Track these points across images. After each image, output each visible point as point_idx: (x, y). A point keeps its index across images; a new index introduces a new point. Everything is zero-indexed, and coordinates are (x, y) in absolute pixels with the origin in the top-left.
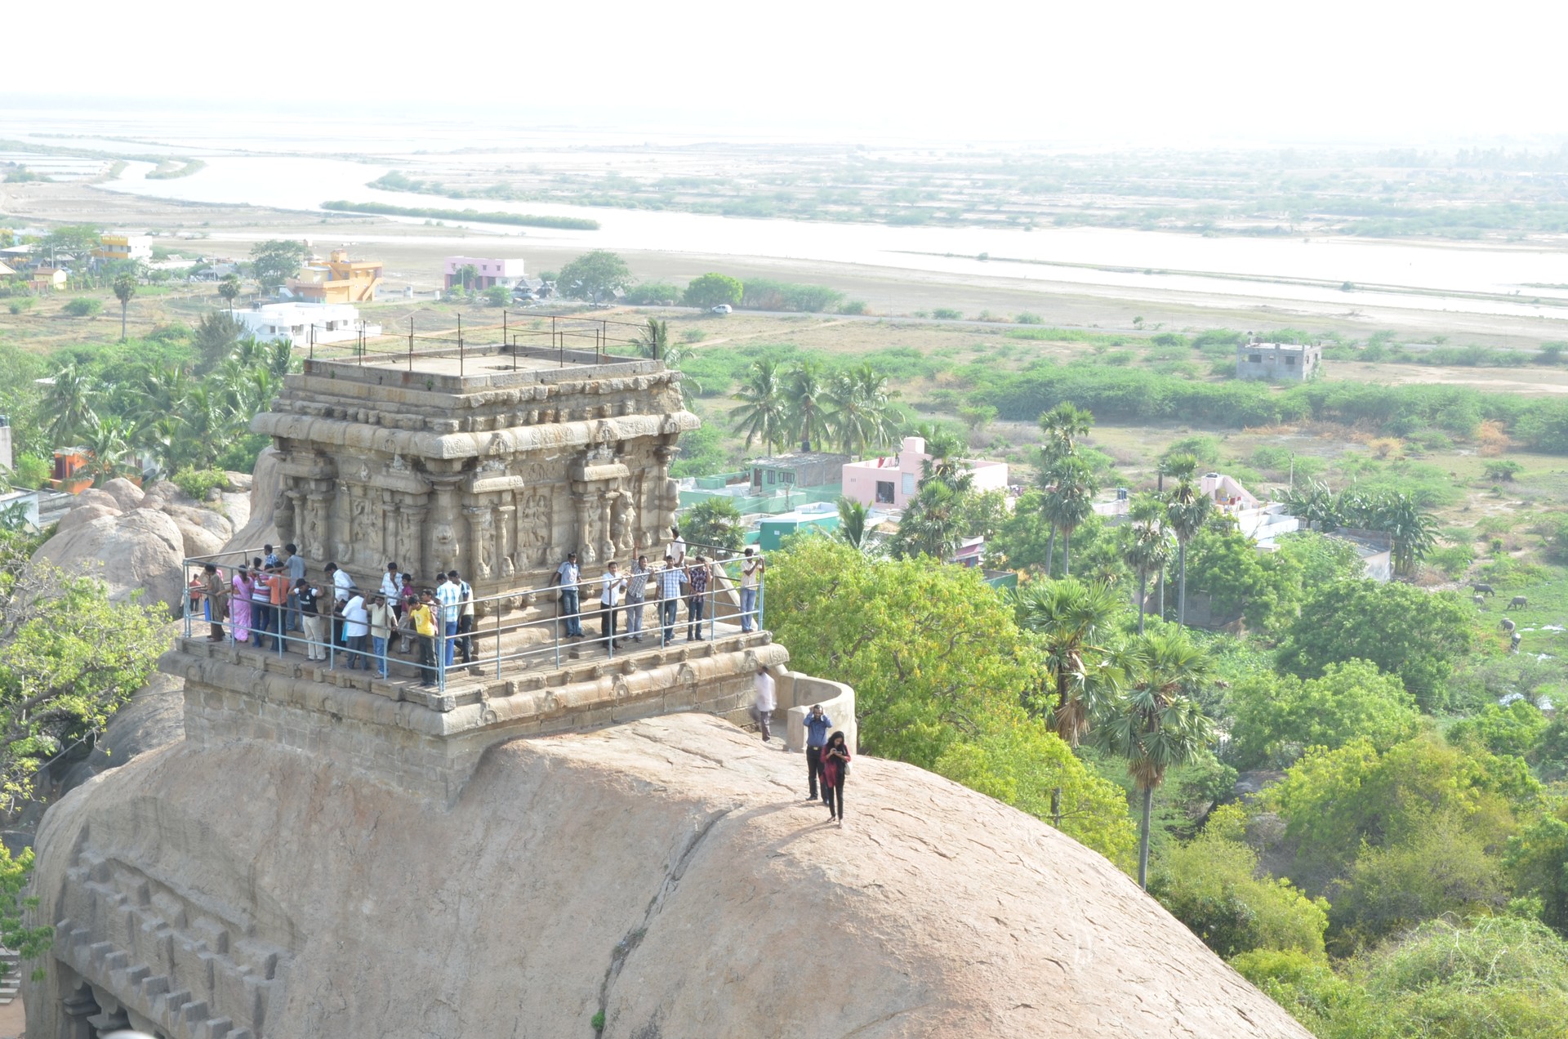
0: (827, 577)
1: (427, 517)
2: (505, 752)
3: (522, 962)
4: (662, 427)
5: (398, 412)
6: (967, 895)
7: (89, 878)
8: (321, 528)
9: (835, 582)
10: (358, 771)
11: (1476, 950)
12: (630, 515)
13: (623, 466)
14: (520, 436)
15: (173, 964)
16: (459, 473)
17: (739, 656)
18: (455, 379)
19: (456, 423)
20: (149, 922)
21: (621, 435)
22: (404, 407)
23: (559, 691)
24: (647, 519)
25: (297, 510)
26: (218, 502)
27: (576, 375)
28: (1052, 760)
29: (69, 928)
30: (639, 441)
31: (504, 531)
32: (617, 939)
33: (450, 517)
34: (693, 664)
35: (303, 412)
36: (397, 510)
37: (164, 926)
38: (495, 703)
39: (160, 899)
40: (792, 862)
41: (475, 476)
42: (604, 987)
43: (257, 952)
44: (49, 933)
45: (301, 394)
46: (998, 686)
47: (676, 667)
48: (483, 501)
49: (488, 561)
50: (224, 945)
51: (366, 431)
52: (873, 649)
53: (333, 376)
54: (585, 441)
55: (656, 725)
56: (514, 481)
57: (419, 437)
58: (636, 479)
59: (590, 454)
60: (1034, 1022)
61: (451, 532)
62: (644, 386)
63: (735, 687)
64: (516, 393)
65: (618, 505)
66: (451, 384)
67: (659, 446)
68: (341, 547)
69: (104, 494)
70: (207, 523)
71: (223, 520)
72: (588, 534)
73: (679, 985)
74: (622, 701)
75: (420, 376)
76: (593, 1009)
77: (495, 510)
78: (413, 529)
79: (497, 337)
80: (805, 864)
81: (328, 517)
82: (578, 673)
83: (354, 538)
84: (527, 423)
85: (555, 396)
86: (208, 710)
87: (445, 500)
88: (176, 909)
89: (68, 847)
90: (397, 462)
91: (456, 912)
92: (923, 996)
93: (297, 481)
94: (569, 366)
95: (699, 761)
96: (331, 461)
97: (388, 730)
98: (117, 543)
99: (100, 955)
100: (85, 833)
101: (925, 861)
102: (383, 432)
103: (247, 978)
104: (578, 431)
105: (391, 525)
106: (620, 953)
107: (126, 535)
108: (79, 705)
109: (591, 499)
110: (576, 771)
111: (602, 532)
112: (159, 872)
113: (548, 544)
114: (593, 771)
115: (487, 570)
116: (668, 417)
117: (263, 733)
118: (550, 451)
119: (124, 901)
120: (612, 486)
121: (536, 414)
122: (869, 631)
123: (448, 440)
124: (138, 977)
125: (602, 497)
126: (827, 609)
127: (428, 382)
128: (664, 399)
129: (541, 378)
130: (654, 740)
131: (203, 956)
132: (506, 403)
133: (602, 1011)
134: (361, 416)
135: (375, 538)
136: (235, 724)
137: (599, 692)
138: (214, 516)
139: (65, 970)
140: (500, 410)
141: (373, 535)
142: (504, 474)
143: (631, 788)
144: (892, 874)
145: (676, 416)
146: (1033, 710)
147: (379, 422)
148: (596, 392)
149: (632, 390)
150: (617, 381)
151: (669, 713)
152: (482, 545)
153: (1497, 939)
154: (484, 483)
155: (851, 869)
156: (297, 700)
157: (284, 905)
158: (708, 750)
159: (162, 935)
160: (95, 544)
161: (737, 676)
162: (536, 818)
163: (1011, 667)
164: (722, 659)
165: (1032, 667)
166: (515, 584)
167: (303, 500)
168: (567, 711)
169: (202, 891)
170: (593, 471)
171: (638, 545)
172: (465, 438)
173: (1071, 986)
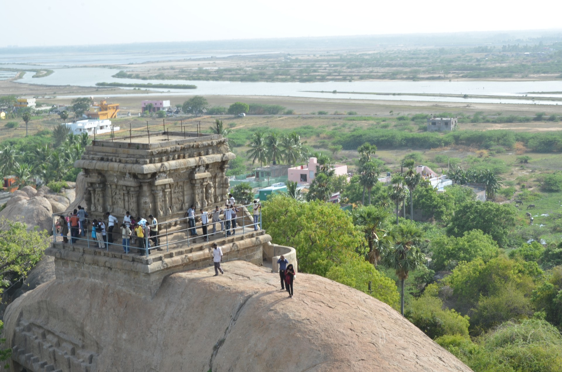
0: (284, 209)
1: (139, 194)
2: (171, 278)
3: (181, 353)
4: (222, 158)
5: (127, 157)
6: (340, 321)
7: (23, 330)
8: (101, 201)
9: (287, 211)
10: (119, 287)
11: (523, 332)
12: (212, 191)
13: (209, 173)
14: (172, 164)
15: (55, 360)
16: (150, 178)
17: (254, 239)
18: (147, 145)
19: (148, 161)
20: (46, 345)
21: (207, 162)
22: (129, 156)
23: (190, 255)
24: (218, 192)
25: (92, 195)
26: (64, 193)
27: (190, 141)
28: (368, 271)
29: (17, 349)
30: (214, 164)
31: (167, 199)
32: (215, 343)
33: (148, 194)
34: (237, 243)
35: (93, 159)
36: (128, 193)
37: (51, 346)
38: (167, 260)
39: (49, 337)
40: (276, 312)
41: (156, 179)
42: (211, 361)
43: (86, 354)
44: (10, 351)
45: (92, 153)
46: (348, 246)
47: (231, 244)
48: (159, 188)
49: (162, 209)
50: (73, 352)
51: (116, 165)
52: (302, 234)
53: (103, 146)
54: (195, 165)
55: (225, 265)
56: (170, 180)
57: (135, 166)
58: (214, 178)
59: (197, 169)
60: (366, 365)
61: (148, 200)
62: (215, 144)
63: (253, 251)
64: (169, 149)
65: (208, 187)
66: (146, 147)
67: (221, 165)
68: (109, 207)
69: (23, 192)
70: (60, 201)
71: (66, 199)
72: (197, 198)
73: (238, 359)
75: (134, 144)
76: (207, 369)
77: (163, 191)
78: (134, 199)
79: (161, 128)
80: (281, 313)
81: (104, 197)
82: (196, 248)
83: (113, 204)
84: (174, 159)
85: (183, 149)
86: (63, 268)
87: (145, 188)
88: (55, 340)
89: (15, 320)
90: (128, 176)
91: (156, 336)
92: (326, 358)
93: (92, 184)
94: (188, 138)
95: (241, 278)
96: (103, 176)
97: (129, 272)
98: (28, 209)
99: (29, 358)
100: (21, 314)
101: (324, 309)
102: (122, 165)
103: (82, 364)
104: (192, 161)
105: (126, 198)
106: (216, 348)
107: (31, 206)
108: (17, 268)
109: (198, 185)
110: (198, 283)
111: (202, 197)
112: (49, 327)
113: (183, 202)
115: (162, 213)
116: (224, 155)
117: (84, 275)
118: (182, 169)
119: (36, 338)
120: (205, 180)
121: (176, 156)
122: (300, 228)
123: (145, 166)
124: (43, 365)
125: (202, 184)
126: (285, 221)
127: (137, 146)
128: (222, 148)
129: (178, 143)
131: (66, 357)
132: (166, 153)
133: (211, 369)
134: (114, 160)
135: (121, 203)
136: (74, 273)
137: (204, 254)
138: (63, 198)
139: (16, 364)
140: (164, 155)
141: (120, 202)
142: (166, 178)
143: (217, 288)
144: (313, 315)
145: (227, 154)
146: (360, 253)
147: (120, 161)
148: (198, 147)
149: (211, 146)
150: (205, 143)
151: (230, 261)
152: (159, 204)
153: (530, 327)
154: (159, 182)
155: (297, 314)
156: (95, 263)
157: (94, 337)
158: (244, 273)
159: (51, 350)
160: (20, 210)
161: (253, 246)
162: (183, 301)
163: (352, 238)
164: (248, 241)
165: (359, 238)
166: (172, 217)
167: (94, 191)
168: (194, 262)
169: (64, 333)
170: (198, 175)
171: (216, 201)
172: (152, 166)
173: (378, 352)
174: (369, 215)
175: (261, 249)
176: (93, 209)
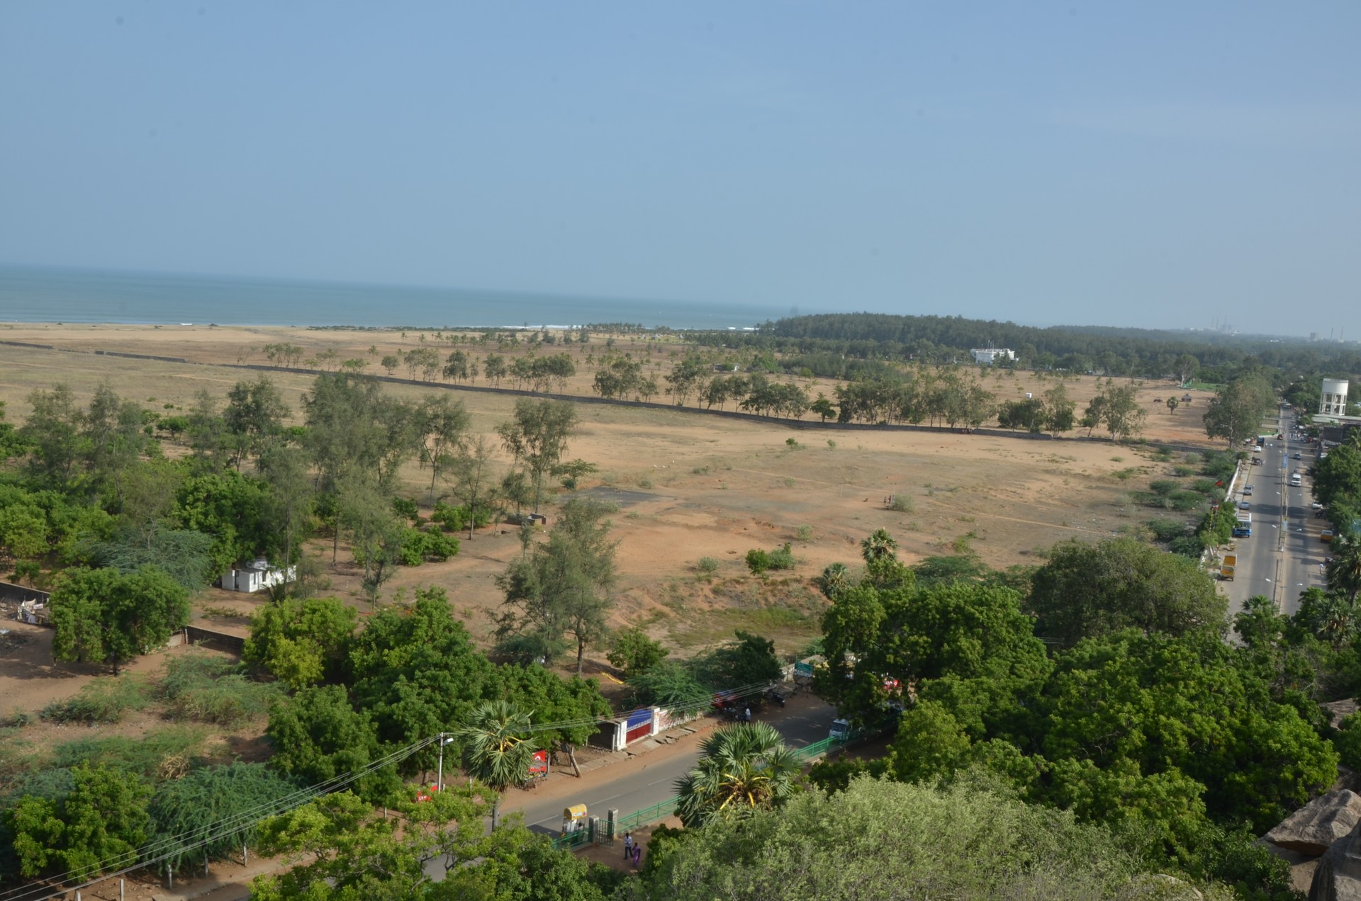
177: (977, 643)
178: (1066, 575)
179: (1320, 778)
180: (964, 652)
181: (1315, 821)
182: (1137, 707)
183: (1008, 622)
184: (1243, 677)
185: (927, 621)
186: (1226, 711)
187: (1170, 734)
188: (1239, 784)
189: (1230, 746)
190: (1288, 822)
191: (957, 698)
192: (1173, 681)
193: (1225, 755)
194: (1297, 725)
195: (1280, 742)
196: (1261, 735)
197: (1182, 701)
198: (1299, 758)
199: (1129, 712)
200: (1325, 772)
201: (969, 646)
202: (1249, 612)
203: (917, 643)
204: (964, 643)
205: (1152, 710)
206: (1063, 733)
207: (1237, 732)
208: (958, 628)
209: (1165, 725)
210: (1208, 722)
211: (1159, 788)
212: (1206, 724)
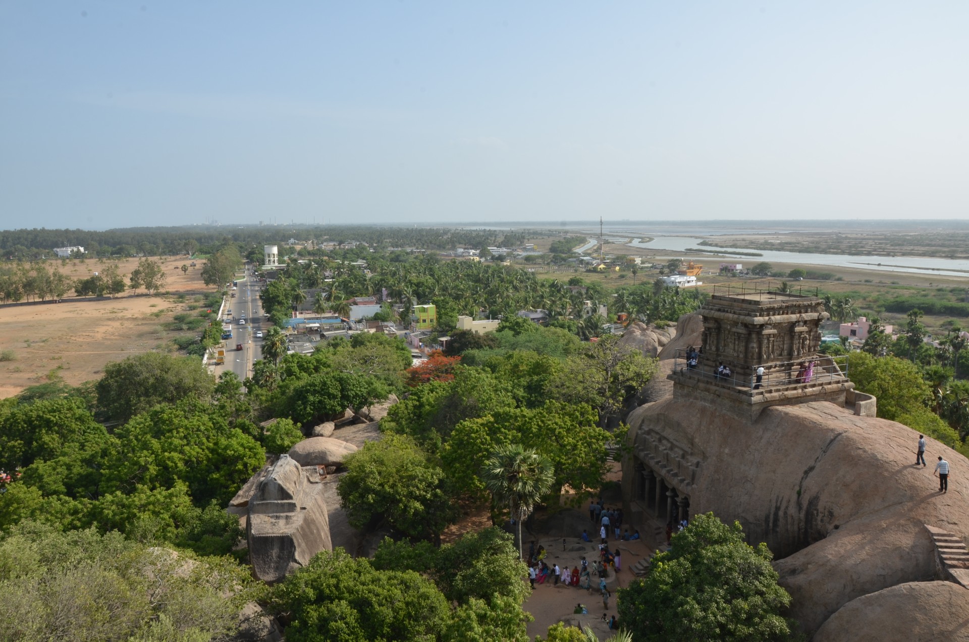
0: (861, 362)
1: (748, 340)
2: (769, 409)
3: (774, 472)
4: (818, 317)
7: (644, 433)
8: (715, 342)
9: (863, 363)
10: (724, 411)
12: (808, 341)
13: (806, 328)
14: (777, 318)
15: (668, 460)
16: (758, 328)
17: (840, 385)
18: (758, 302)
19: (758, 314)
20: (661, 448)
21: (806, 319)
22: (742, 309)
23: (786, 393)
24: (812, 343)
25: (708, 337)
26: (667, 330)
27: (793, 301)
28: (933, 421)
29: (638, 447)
30: (811, 321)
31: (771, 345)
32: (805, 468)
33: (755, 341)
34: (826, 387)
35: (712, 309)
36: (739, 338)
37: (665, 449)
38: (767, 395)
39: (664, 442)
40: (865, 451)
41: (763, 329)
42: (801, 482)
43: (694, 460)
44: (633, 447)
45: (711, 304)
46: (916, 398)
47: (821, 388)
48: (765, 337)
49: (765, 354)
51: (731, 315)
53: (720, 299)
54: (795, 320)
55: (814, 404)
56: (774, 331)
57: (747, 318)
58: (809, 332)
59: (797, 324)
60: (952, 511)
61: (755, 345)
62: (813, 304)
63: (837, 394)
64: (776, 306)
65: (804, 339)
66: (757, 303)
67: (816, 323)
69: (636, 326)
70: (663, 335)
71: (668, 335)
72: (795, 347)
73: (827, 485)
74: (804, 397)
75: (747, 300)
76: (797, 488)
77: (768, 340)
78: (744, 344)
79: (765, 288)
80: (869, 452)
81: (718, 339)
82: (791, 388)
83: (725, 345)
84: (779, 314)
85: (787, 307)
86: (680, 391)
87: (754, 336)
88: (669, 445)
89: (638, 424)
90: (740, 325)
91: (754, 455)
92: (912, 498)
93: (709, 329)
94: (792, 298)
95: (830, 417)
96: (719, 323)
97: (734, 400)
98: (640, 340)
99: (647, 455)
100: (643, 421)
102: (736, 316)
103: (690, 467)
104: (794, 317)
105: (737, 342)
106: (806, 473)
107: (642, 338)
108: (634, 384)
109: (796, 337)
110: (792, 417)
111: (799, 347)
112: (665, 434)
113: (783, 350)
114: (797, 417)
115: (765, 356)
116: (820, 314)
117: (696, 398)
118: (785, 323)
119: (654, 441)
120: (803, 333)
121: (781, 312)
122: (875, 378)
123: (756, 319)
124: (658, 463)
125: (799, 336)
126: (861, 371)
127: (750, 302)
128: (819, 308)
129: (783, 302)
130: (815, 409)
131: (677, 459)
132: (773, 309)
133: (800, 490)
134: (729, 311)
135: (731, 346)
136: (688, 395)
137: (798, 393)
138: (666, 333)
139: (636, 458)
140: (771, 311)
142: (771, 329)
143: (810, 423)
145: (823, 313)
146: (926, 405)
147: (734, 313)
148: (799, 306)
149: (810, 306)
150: (805, 303)
151: (819, 401)
152: (764, 349)
154: (766, 332)
155: (885, 455)
156: (708, 390)
157: (702, 447)
158: (832, 413)
159: (665, 452)
160: (634, 339)
161: (838, 391)
162: (779, 430)
163: (919, 392)
164: (835, 386)
165: (928, 392)
166: (772, 361)
167: (710, 334)
168: (788, 398)
169: (677, 441)
170: (797, 329)
171: (809, 351)
172: (761, 318)
173: (963, 500)
174: (936, 373)
175: (845, 394)
176: (708, 348)
177: (56, 436)
178: (117, 382)
179: (257, 464)
180: (47, 444)
181: (254, 487)
182: (150, 452)
183: (76, 419)
184: (211, 419)
185: (19, 430)
186: (205, 440)
187: (172, 462)
188: (216, 479)
189: (209, 460)
190: (240, 493)
191: (43, 475)
192: (170, 431)
193: (206, 465)
194: (242, 438)
195: (233, 450)
196: (223, 449)
197: (176, 442)
198: (244, 456)
199: (146, 456)
200: (258, 459)
201: (50, 439)
202: (223, 381)
203: (14, 446)
204: (46, 438)
205: (160, 451)
206: (109, 480)
207: (212, 451)
208: (41, 430)
209: (169, 458)
210: (193, 450)
211: (159, 496)
212: (193, 451)
